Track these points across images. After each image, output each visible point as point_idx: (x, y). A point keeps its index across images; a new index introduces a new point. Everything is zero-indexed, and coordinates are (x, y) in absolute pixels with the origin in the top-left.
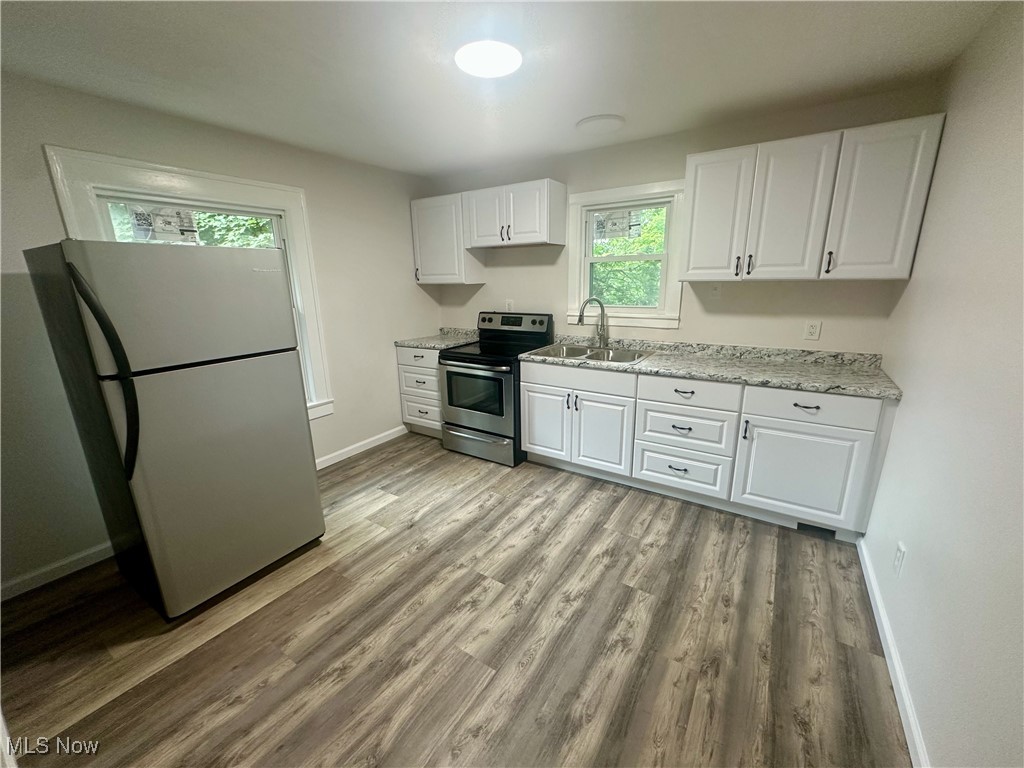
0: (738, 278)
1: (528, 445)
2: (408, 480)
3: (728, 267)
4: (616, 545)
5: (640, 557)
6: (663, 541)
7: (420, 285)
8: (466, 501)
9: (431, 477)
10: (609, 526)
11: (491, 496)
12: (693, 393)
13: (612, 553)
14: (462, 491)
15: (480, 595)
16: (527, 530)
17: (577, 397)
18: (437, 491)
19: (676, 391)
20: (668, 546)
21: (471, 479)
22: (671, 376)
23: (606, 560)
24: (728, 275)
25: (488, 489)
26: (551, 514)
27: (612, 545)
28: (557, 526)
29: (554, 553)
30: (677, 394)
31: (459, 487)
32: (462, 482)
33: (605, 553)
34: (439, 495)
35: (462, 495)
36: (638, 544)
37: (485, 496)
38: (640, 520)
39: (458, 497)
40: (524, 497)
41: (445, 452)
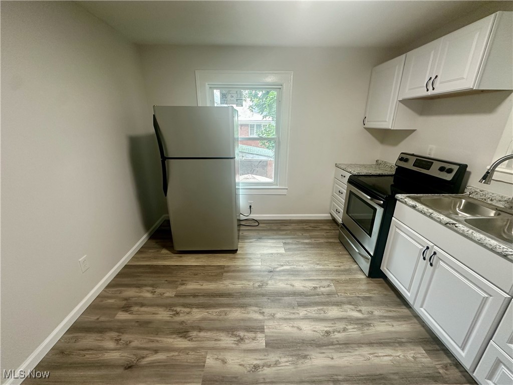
1: (385, 268)
7: (366, 129)
11: (329, 286)
15: (249, 338)
17: (435, 253)
18: (304, 261)
21: (331, 267)
25: (332, 280)
31: (318, 267)
32: (324, 266)
34: (303, 264)
35: (314, 273)
37: (325, 283)
39: (309, 273)
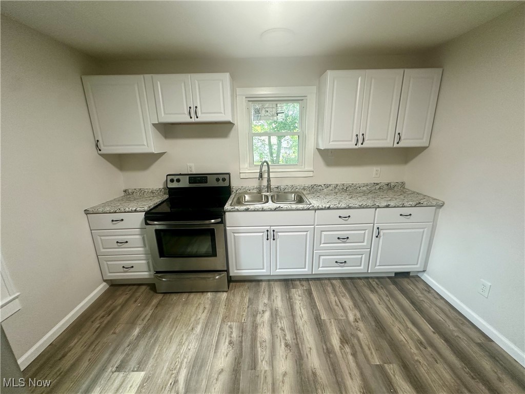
0: (357, 147)
1: (236, 271)
2: (143, 343)
3: (351, 141)
4: (341, 331)
5: (360, 335)
6: (358, 315)
7: (102, 155)
8: (214, 343)
9: (164, 330)
10: (324, 316)
11: (231, 327)
12: (349, 216)
13: (344, 340)
14: (204, 332)
16: (281, 350)
17: (274, 231)
18: (181, 344)
19: (340, 217)
20: (363, 316)
21: (203, 316)
22: (338, 208)
23: (348, 349)
24: (351, 145)
25: (223, 321)
26: (284, 323)
27: (339, 333)
28: (296, 333)
29: (315, 361)
30: (340, 219)
31: (198, 329)
32: (198, 324)
33: (342, 342)
34: (184, 348)
35: (207, 337)
36: (349, 323)
37: (226, 330)
38: (334, 303)
39: (205, 343)
40: (255, 316)
41: (160, 296)
